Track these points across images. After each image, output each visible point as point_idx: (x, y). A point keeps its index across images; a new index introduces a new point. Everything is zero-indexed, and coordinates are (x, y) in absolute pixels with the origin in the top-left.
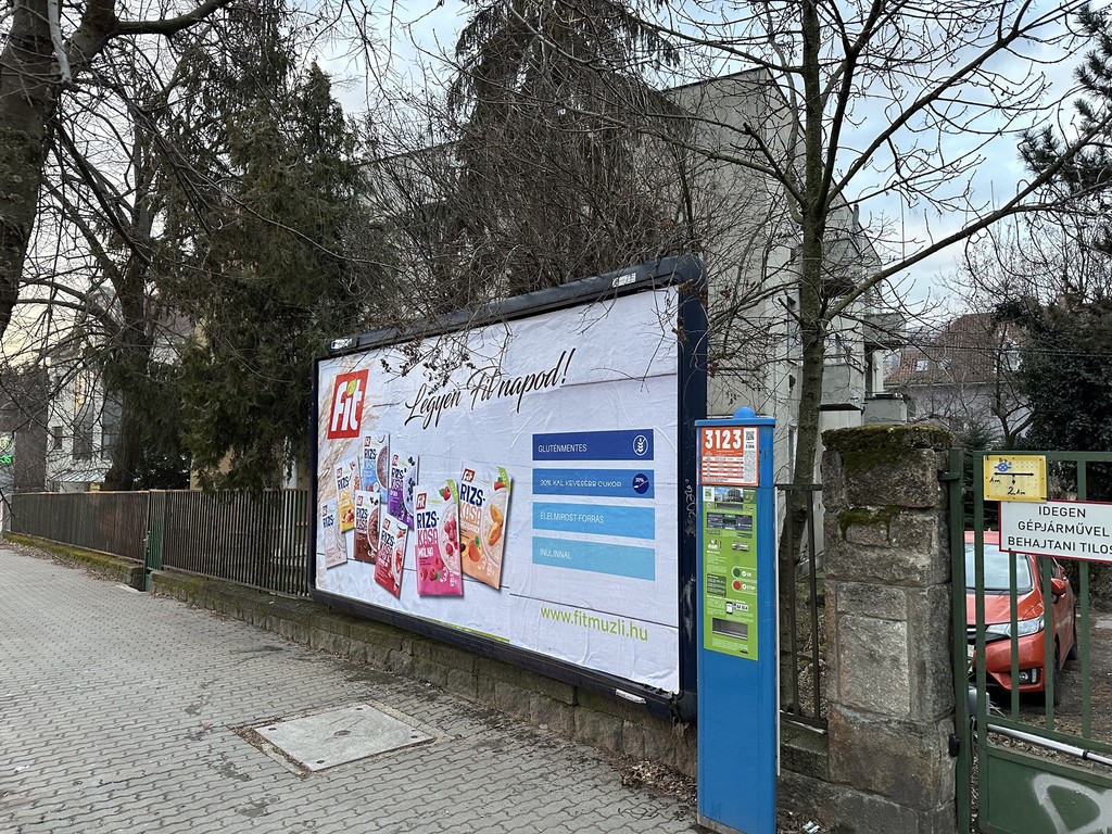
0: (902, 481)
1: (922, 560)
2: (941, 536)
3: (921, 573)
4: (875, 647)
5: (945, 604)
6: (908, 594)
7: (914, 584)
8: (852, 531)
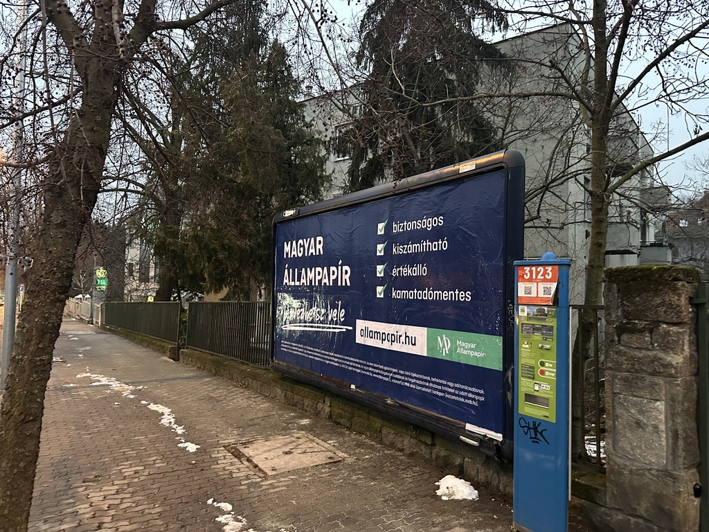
0: (663, 304)
1: (677, 359)
2: (691, 343)
3: (675, 368)
4: (641, 418)
5: (693, 390)
6: (665, 382)
7: (671, 376)
8: (625, 337)
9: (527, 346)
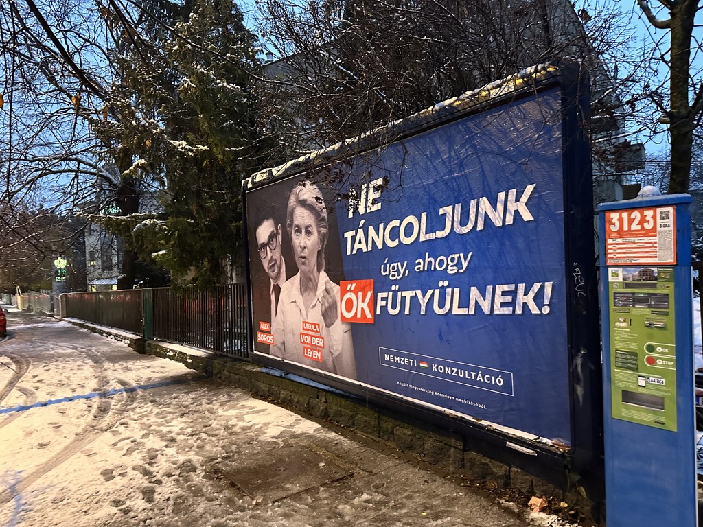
9: (624, 324)
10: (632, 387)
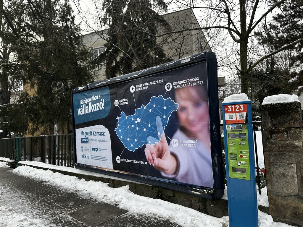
0: (292, 119)
1: (300, 144)
3: (300, 148)
4: (285, 172)
6: (295, 155)
7: (298, 151)
8: (274, 136)
10: (235, 166)
